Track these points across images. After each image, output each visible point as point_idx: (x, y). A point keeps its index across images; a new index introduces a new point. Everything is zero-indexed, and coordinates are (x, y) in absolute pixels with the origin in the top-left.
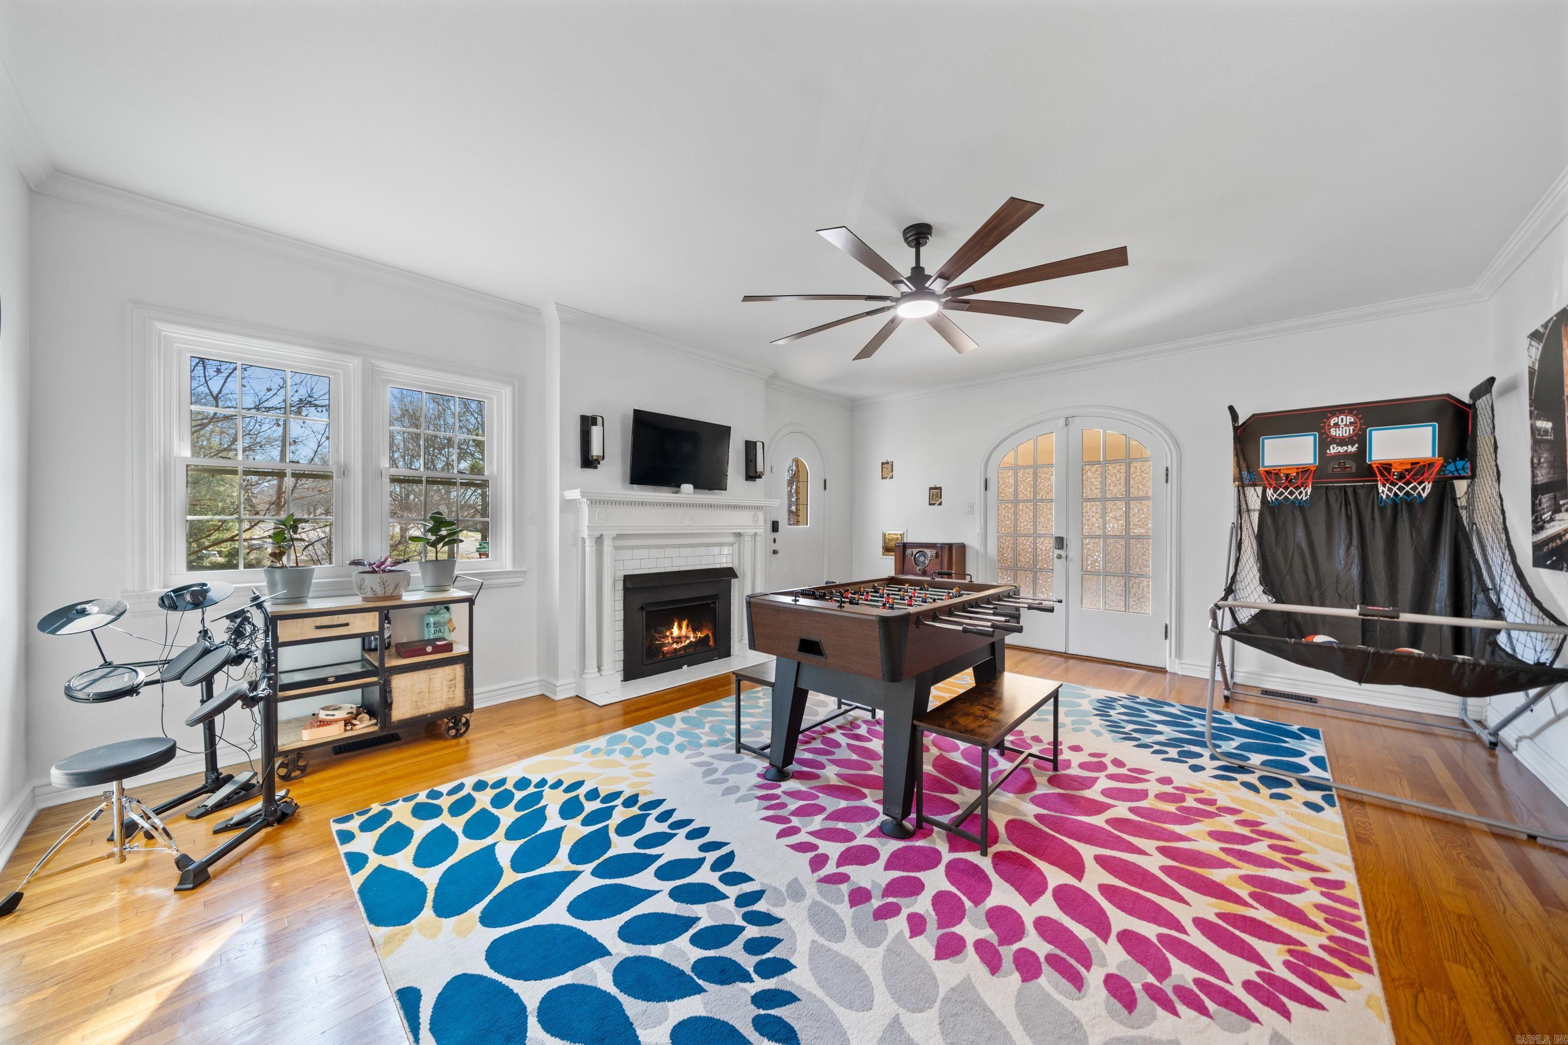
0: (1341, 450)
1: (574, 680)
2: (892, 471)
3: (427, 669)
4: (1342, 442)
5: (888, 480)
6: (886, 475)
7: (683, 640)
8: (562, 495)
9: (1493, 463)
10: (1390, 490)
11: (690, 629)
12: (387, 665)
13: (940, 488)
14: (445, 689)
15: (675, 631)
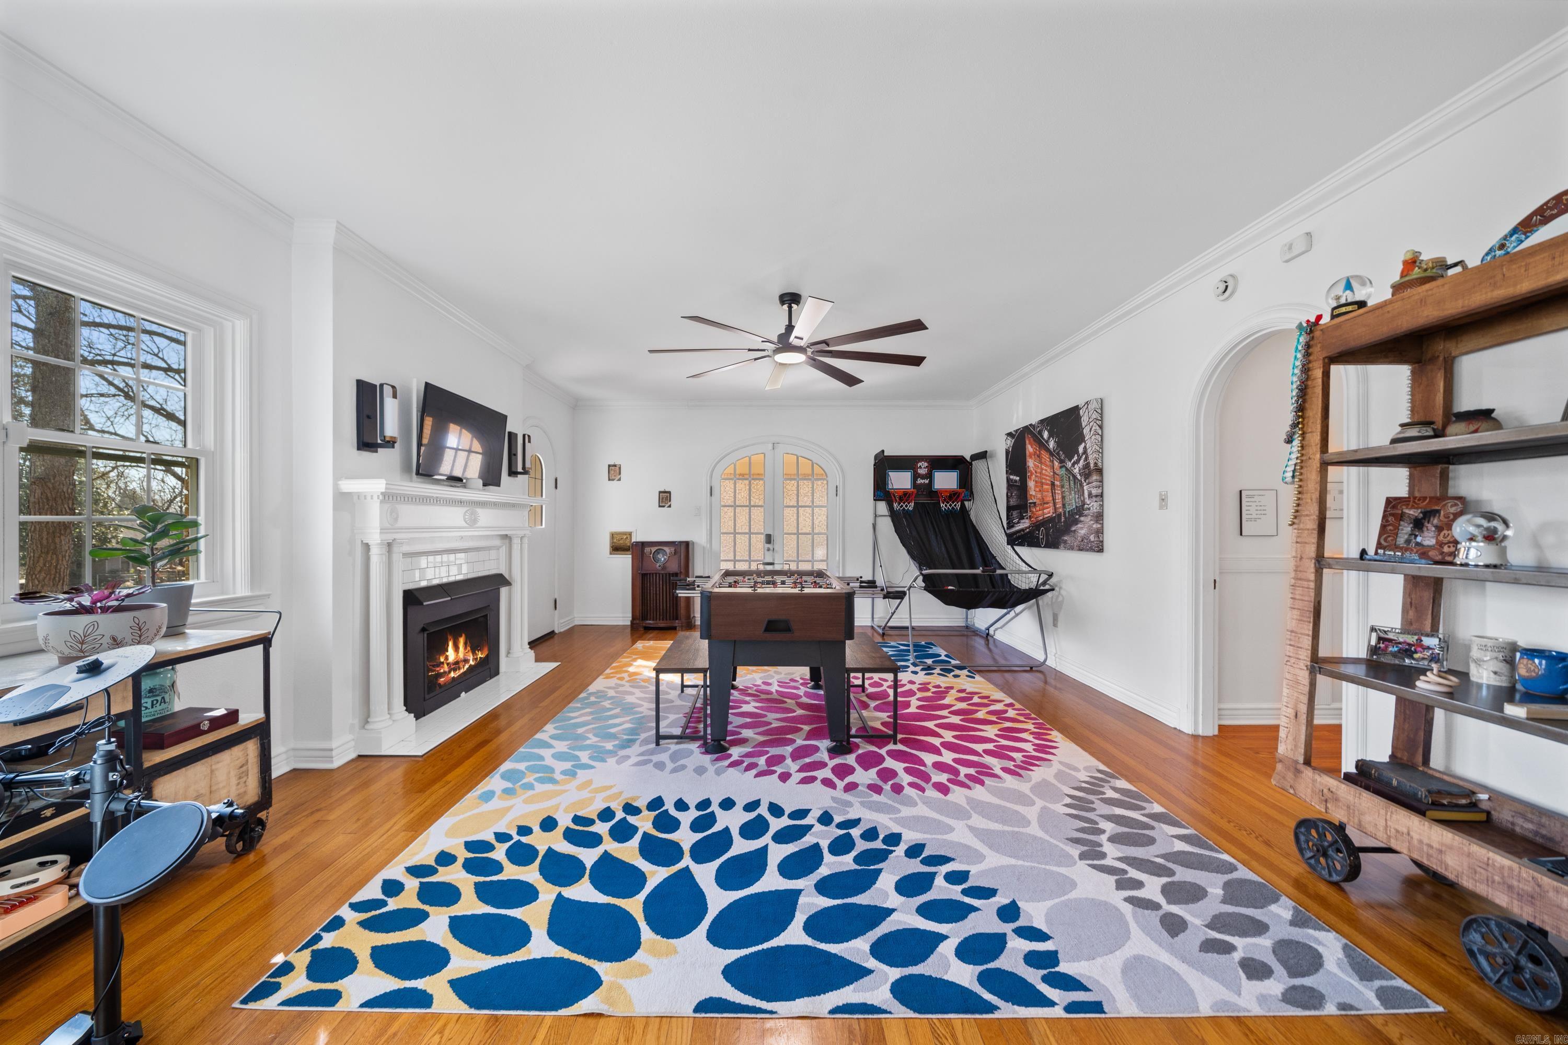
0: (922, 481)
1: (351, 737)
2: (620, 474)
3: (208, 756)
4: (923, 477)
5: (615, 482)
6: (613, 478)
7: (461, 665)
8: (336, 487)
9: (991, 494)
10: (946, 506)
11: (469, 648)
12: (146, 765)
13: (669, 493)
14: (234, 781)
15: (451, 654)
